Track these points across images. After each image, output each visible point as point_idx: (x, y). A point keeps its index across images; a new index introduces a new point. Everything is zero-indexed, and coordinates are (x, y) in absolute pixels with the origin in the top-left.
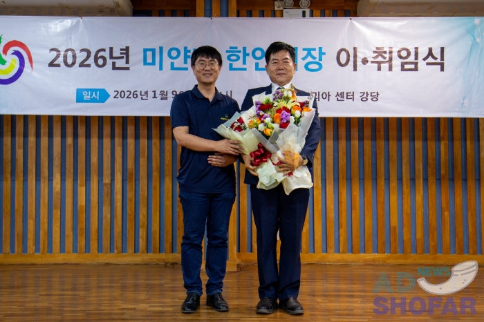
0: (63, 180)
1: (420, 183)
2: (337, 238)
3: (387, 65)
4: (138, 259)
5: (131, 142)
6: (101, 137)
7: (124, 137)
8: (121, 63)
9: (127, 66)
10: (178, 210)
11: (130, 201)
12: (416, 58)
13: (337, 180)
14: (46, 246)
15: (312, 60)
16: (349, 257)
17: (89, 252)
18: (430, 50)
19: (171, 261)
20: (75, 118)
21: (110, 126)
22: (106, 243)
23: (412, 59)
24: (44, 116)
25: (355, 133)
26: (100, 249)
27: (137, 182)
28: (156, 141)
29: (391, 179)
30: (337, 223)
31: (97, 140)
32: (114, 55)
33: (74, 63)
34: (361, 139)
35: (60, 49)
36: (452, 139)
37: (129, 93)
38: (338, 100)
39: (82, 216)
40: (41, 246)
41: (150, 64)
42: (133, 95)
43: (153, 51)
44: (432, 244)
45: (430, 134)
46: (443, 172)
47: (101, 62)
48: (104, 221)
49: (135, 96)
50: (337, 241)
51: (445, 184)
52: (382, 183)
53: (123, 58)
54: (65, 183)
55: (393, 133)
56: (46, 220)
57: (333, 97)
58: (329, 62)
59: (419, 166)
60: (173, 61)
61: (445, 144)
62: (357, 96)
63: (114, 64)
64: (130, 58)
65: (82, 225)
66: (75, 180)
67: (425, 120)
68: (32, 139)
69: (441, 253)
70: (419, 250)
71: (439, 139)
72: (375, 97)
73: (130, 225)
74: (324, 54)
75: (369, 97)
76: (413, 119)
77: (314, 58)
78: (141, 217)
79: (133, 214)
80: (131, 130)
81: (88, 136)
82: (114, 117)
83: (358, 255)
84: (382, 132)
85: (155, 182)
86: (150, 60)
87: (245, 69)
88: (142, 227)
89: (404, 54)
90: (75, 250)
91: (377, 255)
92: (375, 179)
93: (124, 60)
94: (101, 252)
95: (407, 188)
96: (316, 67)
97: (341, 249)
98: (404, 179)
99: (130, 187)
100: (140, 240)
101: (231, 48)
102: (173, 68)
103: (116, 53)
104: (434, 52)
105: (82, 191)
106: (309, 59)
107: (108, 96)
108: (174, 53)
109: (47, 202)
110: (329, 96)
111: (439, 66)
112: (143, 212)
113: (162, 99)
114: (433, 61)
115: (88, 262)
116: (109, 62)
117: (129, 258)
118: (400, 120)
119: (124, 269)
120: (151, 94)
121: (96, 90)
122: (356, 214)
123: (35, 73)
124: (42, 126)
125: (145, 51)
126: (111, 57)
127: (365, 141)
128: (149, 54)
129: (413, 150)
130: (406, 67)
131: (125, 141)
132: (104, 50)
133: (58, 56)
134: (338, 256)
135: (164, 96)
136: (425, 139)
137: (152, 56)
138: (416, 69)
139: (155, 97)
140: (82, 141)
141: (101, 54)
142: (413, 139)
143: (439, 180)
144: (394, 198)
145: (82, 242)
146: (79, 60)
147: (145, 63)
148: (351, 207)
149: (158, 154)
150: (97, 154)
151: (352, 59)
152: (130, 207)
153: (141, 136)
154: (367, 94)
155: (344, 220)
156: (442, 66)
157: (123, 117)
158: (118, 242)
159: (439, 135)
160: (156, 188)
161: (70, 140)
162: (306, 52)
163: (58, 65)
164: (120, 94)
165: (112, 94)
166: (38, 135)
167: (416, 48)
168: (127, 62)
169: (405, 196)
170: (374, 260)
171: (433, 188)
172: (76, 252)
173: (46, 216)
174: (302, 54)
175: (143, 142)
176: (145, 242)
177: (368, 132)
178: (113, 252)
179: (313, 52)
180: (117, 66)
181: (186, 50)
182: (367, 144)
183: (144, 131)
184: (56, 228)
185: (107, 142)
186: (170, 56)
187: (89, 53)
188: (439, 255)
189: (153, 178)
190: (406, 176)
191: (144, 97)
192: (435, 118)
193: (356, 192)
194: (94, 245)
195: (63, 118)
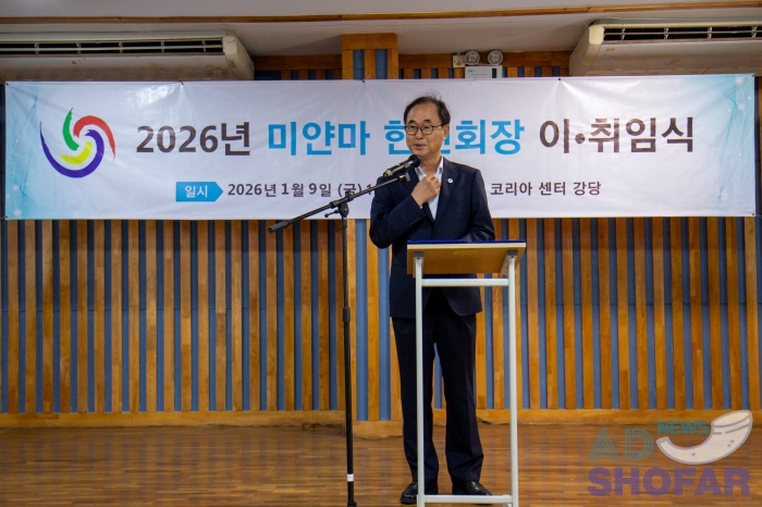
0: (160, 309)
1: (660, 309)
2: (544, 387)
3: (612, 143)
4: (265, 418)
5: (253, 255)
6: (212, 249)
7: (244, 248)
8: (237, 146)
9: (246, 149)
10: (320, 349)
11: (254, 337)
12: (653, 134)
13: (542, 306)
14: (138, 402)
15: (507, 138)
16: (561, 414)
17: (197, 409)
18: (673, 122)
19: (312, 421)
20: (176, 224)
21: (224, 234)
22: (220, 396)
23: (646, 134)
24: (133, 221)
25: (568, 240)
26: (212, 406)
27: (263, 312)
28: (288, 254)
29: (620, 304)
30: (543, 366)
31: (206, 253)
32: (228, 135)
33: (172, 147)
34: (577, 248)
35: (152, 127)
36: (705, 247)
37: (249, 187)
38: (542, 194)
39: (187, 360)
40: (131, 402)
41: (278, 146)
42: (256, 190)
43: (283, 128)
44: (678, 395)
45: (674, 240)
46: (693, 293)
47: (209, 144)
48: (217, 367)
49: (258, 191)
50: (544, 392)
51: (696, 311)
52: (606, 309)
53: (240, 138)
54: (162, 313)
55: (622, 239)
56: (137, 366)
57: (536, 190)
58: (530, 140)
59: (660, 286)
60: (310, 141)
61: (696, 254)
62: (570, 188)
63: (228, 146)
64: (250, 138)
65: (187, 372)
66: (177, 309)
67: (667, 220)
68: (116, 253)
69: (692, 407)
71: (686, 247)
72: (596, 188)
73: (253, 372)
74: (523, 129)
75: (587, 190)
76: (650, 219)
77: (508, 135)
78: (269, 359)
79: (258, 356)
80: (253, 238)
81: (194, 248)
82: (230, 221)
83: (573, 411)
84: (606, 238)
85: (289, 312)
86: (278, 141)
88: (271, 374)
89: (635, 127)
90: (178, 406)
91: (600, 412)
92: (597, 305)
93: (242, 141)
94: (215, 409)
95: (642, 317)
96: (511, 147)
97: (550, 403)
98: (638, 304)
99: (253, 318)
100: (268, 392)
101: (391, 122)
102: (310, 152)
104: (678, 125)
105: (186, 324)
106: (502, 137)
107: (220, 192)
108: (312, 131)
109: (137, 340)
110: (530, 188)
111: (686, 145)
112: (271, 352)
113: (295, 195)
115: (196, 423)
116: (222, 144)
117: (252, 418)
118: (631, 222)
119: (245, 434)
120: (280, 189)
121: (202, 184)
122: (570, 354)
123: (118, 162)
124: (130, 234)
125: (272, 128)
126: (224, 137)
127: (582, 251)
128: (277, 132)
129: (650, 263)
130: (639, 146)
131: (245, 254)
132: (213, 128)
133: (150, 137)
134: (545, 413)
135: (298, 191)
136: (668, 248)
137: (281, 136)
138: (652, 149)
139: (285, 193)
140: (185, 255)
141: (209, 133)
142: (649, 247)
143: (687, 305)
144: (624, 330)
145: (187, 396)
146: (179, 142)
147: (272, 145)
148: (563, 344)
149: (291, 271)
150: (206, 273)
151: (561, 135)
152: (254, 346)
153: (268, 246)
154: (584, 185)
155: (553, 362)
156: (689, 143)
157: (242, 221)
158: (237, 395)
159: (687, 242)
160: (289, 320)
161: (168, 254)
162: (497, 127)
163: (151, 150)
164: (237, 189)
165: (226, 189)
166: (125, 248)
167: (653, 120)
168: (247, 144)
169: (640, 327)
170: (596, 418)
171: (679, 317)
172: (180, 410)
173: (137, 360)
174: (491, 129)
175: (271, 255)
176: (275, 396)
177: (586, 238)
178: (231, 409)
179: (506, 127)
180: (232, 149)
181: (329, 127)
182: (586, 254)
183: (271, 241)
184: (151, 377)
185: (220, 255)
186: (306, 135)
187: (193, 132)
188: (688, 410)
189: (286, 306)
190: (640, 299)
191: (271, 193)
192: (681, 218)
193: (570, 322)
194: (204, 399)
195: (159, 224)
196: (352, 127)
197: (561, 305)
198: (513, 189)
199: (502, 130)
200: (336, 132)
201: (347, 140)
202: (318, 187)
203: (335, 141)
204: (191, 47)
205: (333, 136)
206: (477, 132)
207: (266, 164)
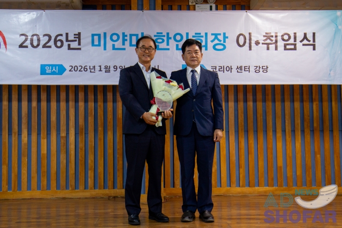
0: (29, 134)
1: (298, 134)
2: (238, 175)
3: (274, 46)
4: (87, 194)
5: (81, 104)
6: (58, 101)
7: (76, 101)
8: (74, 45)
9: (79, 47)
10: (117, 156)
11: (81, 149)
12: (295, 40)
13: (237, 132)
14: (16, 186)
15: (219, 42)
16: (247, 190)
17: (50, 189)
18: (305, 34)
19: (113, 195)
20: (39, 87)
21: (65, 91)
22: (63, 182)
23: (292, 41)
24: (15, 85)
25: (251, 96)
26: (58, 187)
27: (86, 135)
28: (101, 104)
29: (277, 131)
30: (238, 164)
31: (55, 103)
32: (69, 39)
33: (38, 45)
34: (255, 101)
35: (27, 35)
36: (321, 101)
37: (81, 67)
38: (238, 72)
39: (45, 162)
40: (13, 185)
41: (96, 45)
42: (84, 69)
43: (99, 35)
44: (308, 179)
45: (305, 97)
46: (315, 125)
47: (59, 44)
48: (61, 166)
49: (86, 70)
50: (238, 178)
51: (317, 134)
52: (270, 133)
53: (76, 41)
54: (31, 137)
55: (278, 97)
56: (16, 165)
57: (234, 70)
58: (231, 43)
59: (298, 121)
60: (114, 43)
61: (316, 104)
62: (252, 69)
63: (69, 45)
64: (81, 41)
66: (39, 134)
67: (302, 86)
68: (5, 103)
69: (315, 185)
70: (299, 183)
71: (312, 101)
72: (266, 69)
73: (81, 168)
74: (227, 37)
75: (261, 70)
76: (292, 86)
77: (220, 41)
78: (89, 161)
79: (84, 160)
80: (81, 95)
81: (49, 101)
82: (69, 86)
83: (254, 188)
84: (270, 97)
85: (100, 135)
86: (96, 43)
87: (168, 49)
88: (90, 169)
89: (286, 37)
90: (39, 188)
91: (267, 188)
92: (266, 131)
93: (77, 42)
94: (59, 189)
95: (289, 137)
96: (221, 47)
97: (241, 184)
98: (287, 131)
99: (81, 139)
100: (89, 179)
101: (157, 33)
102: (114, 48)
104: (308, 36)
105: (44, 142)
106: (216, 42)
107: (65, 70)
108: (115, 38)
109: (16, 151)
110: (231, 69)
111: (312, 47)
112: (91, 158)
113: (106, 72)
114: (307, 43)
115: (49, 197)
116: (66, 44)
117: (80, 194)
118: (283, 86)
119: (77, 201)
120: (97, 68)
121: (55, 66)
122: (252, 157)
123: (8, 53)
124: (13, 93)
125: (93, 35)
126: (67, 40)
127: (257, 103)
128: (96, 38)
130: (288, 47)
131: (77, 103)
132: (61, 35)
133: (26, 40)
134: (239, 189)
135: (107, 69)
136: (302, 101)
137: (98, 40)
138: (295, 49)
139: (100, 70)
140: (44, 104)
141: (59, 38)
142: (293, 101)
143: (312, 131)
144: (280, 145)
145: (44, 182)
146: (42, 43)
147: (93, 45)
148: (248, 152)
149: (102, 113)
150: (55, 114)
151: (248, 41)
152: (81, 154)
153: (89, 100)
154: (260, 68)
155: (243, 162)
156: (314, 46)
157: (75, 86)
159: (312, 98)
160: (101, 140)
161: (34, 104)
162: (214, 37)
163: (26, 47)
164: (74, 68)
165: (68, 68)
166: (10, 100)
167: (295, 34)
168: (79, 44)
169: (288, 143)
170: (265, 192)
171: (308, 137)
173: (17, 162)
174: (210, 38)
175: (91, 105)
176: (93, 181)
177: (259, 96)
178: (68, 189)
179: (219, 37)
180: (71, 47)
181: (124, 35)
182: (260, 105)
183: (91, 97)
184: (24, 171)
185: (63, 105)
186: (112, 39)
187: (50, 37)
188: (313, 187)
189: (99, 132)
190: (288, 128)
191: (93, 70)
192: (309, 85)
193: (252, 141)
194: (53, 183)
195: (29, 87)
196: (137, 36)
197: (247, 131)
198: (222, 69)
199: (216, 38)
200: (128, 38)
201: (134, 42)
202: (118, 67)
203: (127, 43)
205: (126, 40)
206: (203, 39)
207: (90, 55)
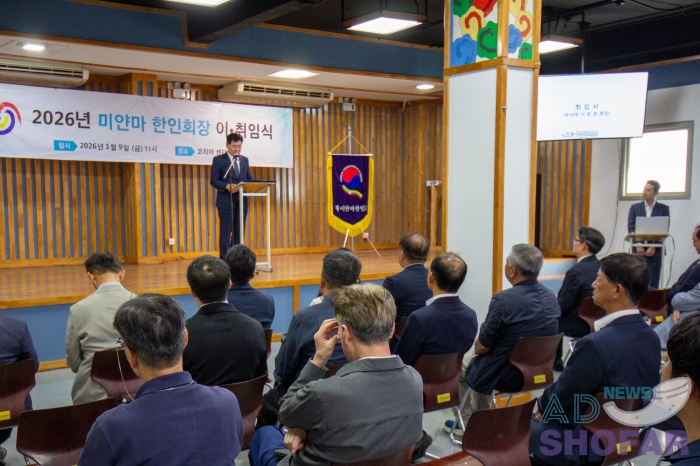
8: (84, 123)
9: (88, 126)
10: (108, 226)
12: (258, 131)
15: (204, 129)
17: (47, 258)
18: (265, 126)
20: (52, 162)
22: (59, 251)
23: (255, 131)
26: (55, 255)
27: (80, 207)
32: (79, 117)
33: (51, 122)
35: (40, 111)
37: (90, 145)
39: (41, 232)
40: (11, 255)
41: (103, 125)
42: (93, 146)
43: (106, 116)
47: (70, 122)
48: (57, 235)
49: (95, 147)
53: (85, 120)
56: (14, 235)
58: (213, 130)
60: (119, 124)
63: (79, 124)
64: (90, 120)
65: (41, 238)
68: (9, 174)
73: (76, 238)
74: (210, 124)
77: (205, 127)
78: (83, 231)
86: (103, 122)
87: (165, 132)
88: (85, 239)
89: (252, 128)
90: (37, 257)
93: (86, 122)
94: (56, 258)
96: (205, 133)
99: (75, 210)
100: (84, 248)
102: (119, 129)
103: (81, 116)
104: (267, 128)
105: (40, 213)
106: (202, 128)
107: (76, 146)
110: (213, 152)
111: (270, 137)
112: (85, 227)
113: (112, 150)
114: (266, 133)
116: (76, 122)
120: (105, 146)
121: (68, 142)
123: (23, 128)
125: (101, 116)
126: (77, 119)
128: (103, 118)
130: (254, 136)
132: (72, 113)
133: (39, 116)
135: (113, 148)
137: (104, 119)
138: (258, 138)
139: (107, 148)
141: (70, 116)
145: (42, 251)
146: (55, 120)
151: (225, 129)
152: (76, 224)
156: (271, 135)
158: (68, 251)
162: (200, 124)
163: (40, 123)
164: (84, 145)
165: (79, 145)
167: (258, 125)
168: (88, 123)
172: (38, 259)
174: (197, 124)
176: (87, 250)
178: (65, 258)
179: (203, 123)
180: (81, 125)
181: (127, 118)
186: (117, 120)
187: (62, 115)
191: (100, 148)
194: (51, 252)
196: (138, 118)
198: (206, 152)
200: (130, 120)
201: (136, 124)
202: (122, 147)
203: (130, 124)
204: (67, 73)
205: (129, 122)
206: (192, 125)
207: (97, 133)
